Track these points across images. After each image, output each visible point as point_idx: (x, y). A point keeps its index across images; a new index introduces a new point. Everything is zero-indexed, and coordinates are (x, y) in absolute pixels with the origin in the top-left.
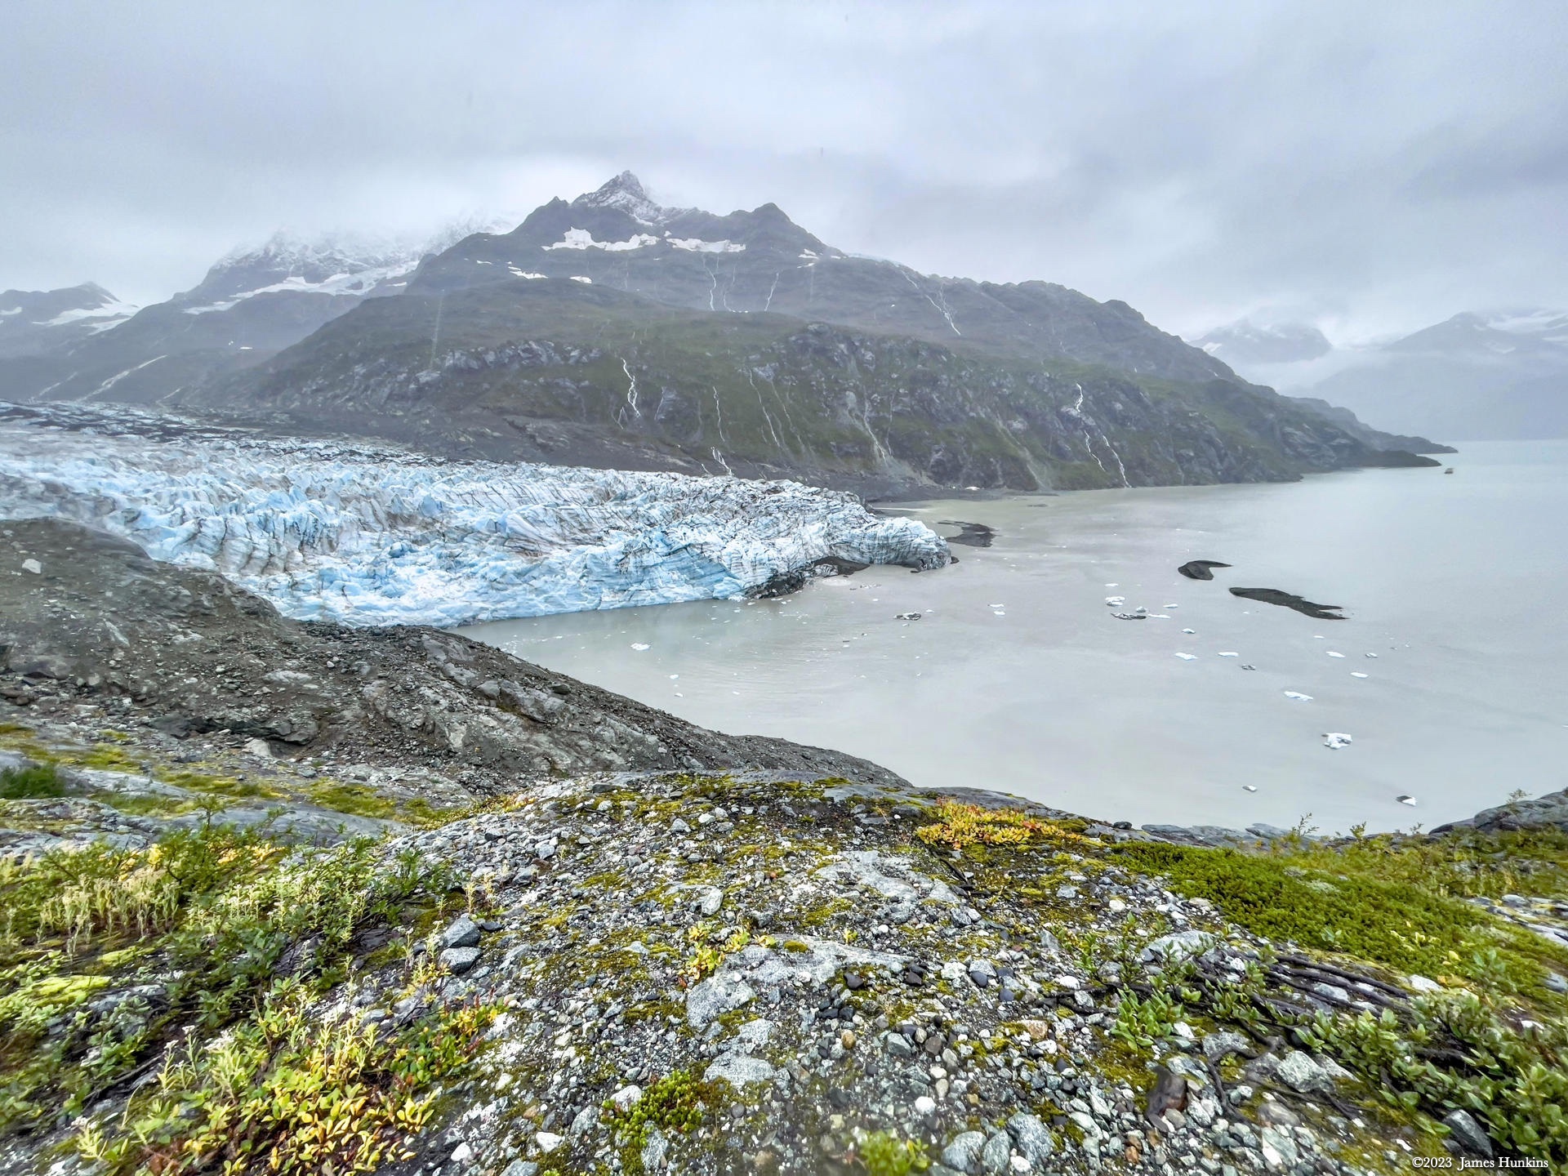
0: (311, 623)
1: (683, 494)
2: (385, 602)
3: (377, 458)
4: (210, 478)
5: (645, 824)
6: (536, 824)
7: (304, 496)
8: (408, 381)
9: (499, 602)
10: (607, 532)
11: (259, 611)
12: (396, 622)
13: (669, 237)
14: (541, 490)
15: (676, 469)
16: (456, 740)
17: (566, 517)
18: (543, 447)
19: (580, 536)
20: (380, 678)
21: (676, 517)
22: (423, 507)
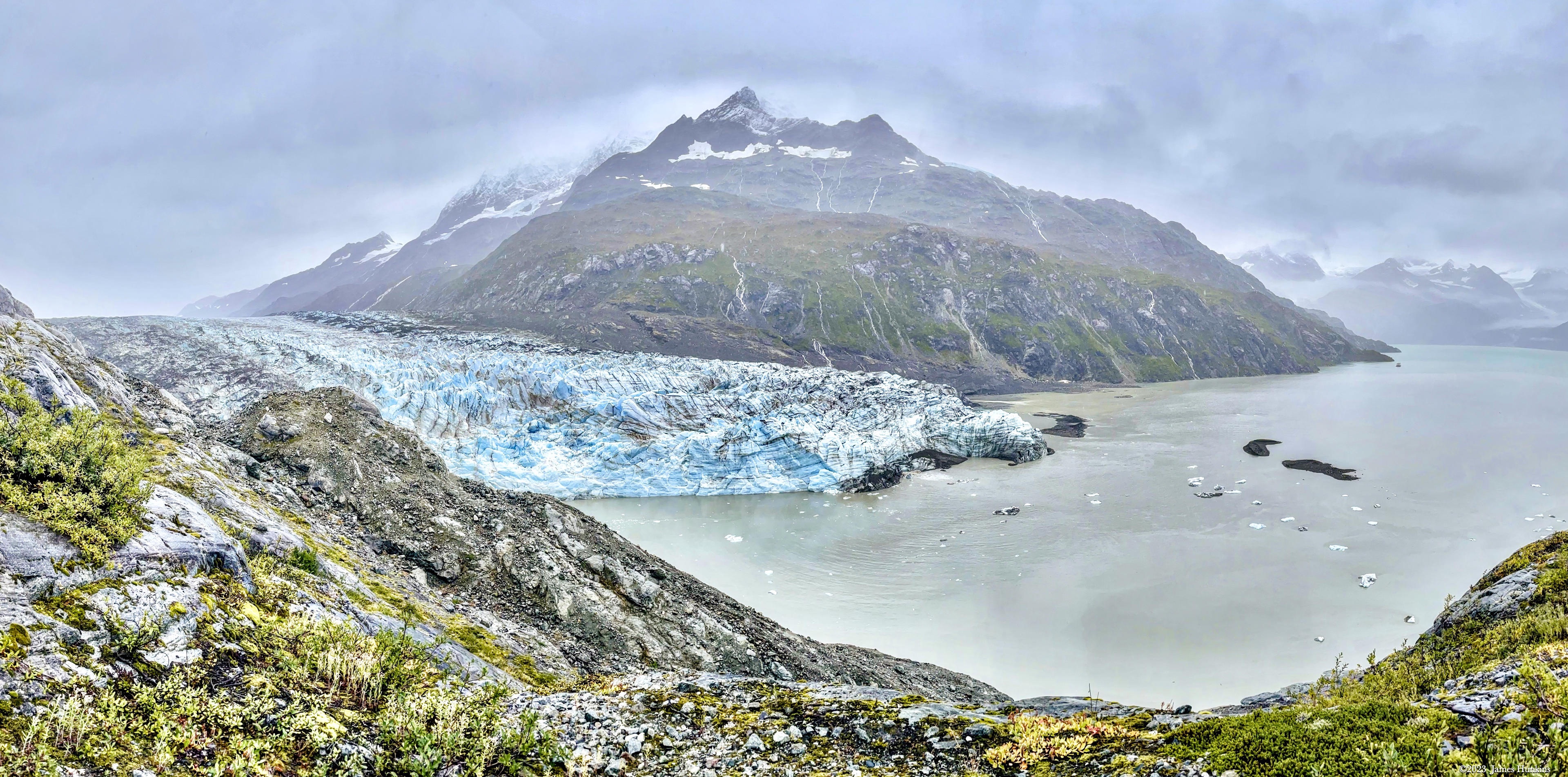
0: (467, 481)
1: (783, 384)
2: (520, 470)
3: (528, 348)
4: (421, 363)
5: (724, 735)
6: (627, 714)
7: (475, 378)
8: (556, 283)
9: (610, 480)
10: (709, 420)
11: (435, 467)
12: (526, 489)
13: (781, 145)
14: (653, 378)
15: (777, 359)
16: (563, 608)
17: (673, 403)
18: (658, 338)
19: (685, 422)
20: (510, 536)
21: (775, 406)
22: (557, 389)
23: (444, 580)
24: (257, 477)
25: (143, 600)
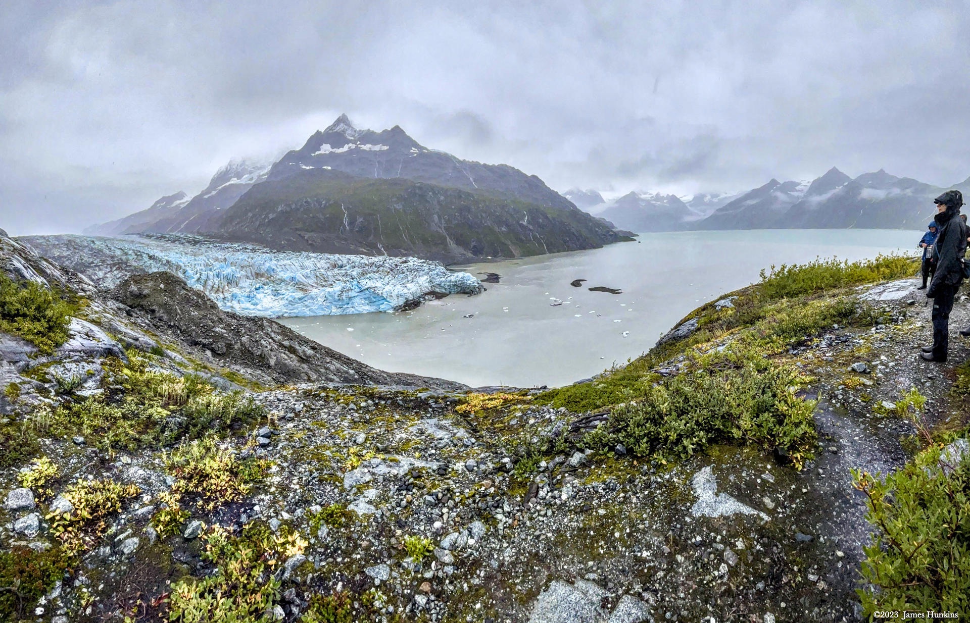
0: (228, 312)
2: (252, 307)
3: (254, 251)
4: (205, 258)
5: (339, 404)
6: (296, 398)
7: (230, 265)
8: (265, 218)
9: (292, 310)
10: (334, 282)
11: (214, 307)
12: (255, 315)
14: (309, 263)
16: (272, 362)
17: (319, 275)
18: (312, 246)
19: (324, 283)
20: (248, 335)
21: (363, 275)
22: (267, 270)
23: (219, 354)
24: (131, 316)
25: (73, 369)
